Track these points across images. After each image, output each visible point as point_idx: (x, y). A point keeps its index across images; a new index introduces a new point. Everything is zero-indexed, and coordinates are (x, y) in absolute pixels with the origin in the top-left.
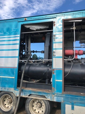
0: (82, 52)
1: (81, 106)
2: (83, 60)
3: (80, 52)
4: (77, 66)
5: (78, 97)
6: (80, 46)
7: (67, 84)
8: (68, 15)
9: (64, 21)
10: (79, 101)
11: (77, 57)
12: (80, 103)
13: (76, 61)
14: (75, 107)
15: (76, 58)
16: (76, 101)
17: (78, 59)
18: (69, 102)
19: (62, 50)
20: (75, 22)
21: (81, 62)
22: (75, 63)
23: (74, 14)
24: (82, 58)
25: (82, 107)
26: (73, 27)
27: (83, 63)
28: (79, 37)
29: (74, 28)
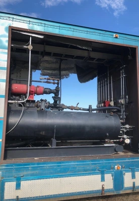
0: (42, 90)
1: (33, 179)
2: (43, 103)
3: (38, 89)
4: (31, 114)
5: (29, 165)
6: (39, 80)
7: (14, 144)
8: (20, 21)
9: (12, 29)
10: (30, 172)
11: (33, 98)
12: (32, 175)
13: (32, 104)
14: (22, 183)
15: (31, 99)
16: (25, 173)
17: (34, 101)
18: (12, 177)
19: (5, 83)
20: (32, 36)
21: (40, 106)
22: (28, 107)
23: (31, 23)
24: (42, 100)
25: (34, 181)
26: (29, 44)
27: (43, 107)
28: (41, 65)
29: (30, 47)
